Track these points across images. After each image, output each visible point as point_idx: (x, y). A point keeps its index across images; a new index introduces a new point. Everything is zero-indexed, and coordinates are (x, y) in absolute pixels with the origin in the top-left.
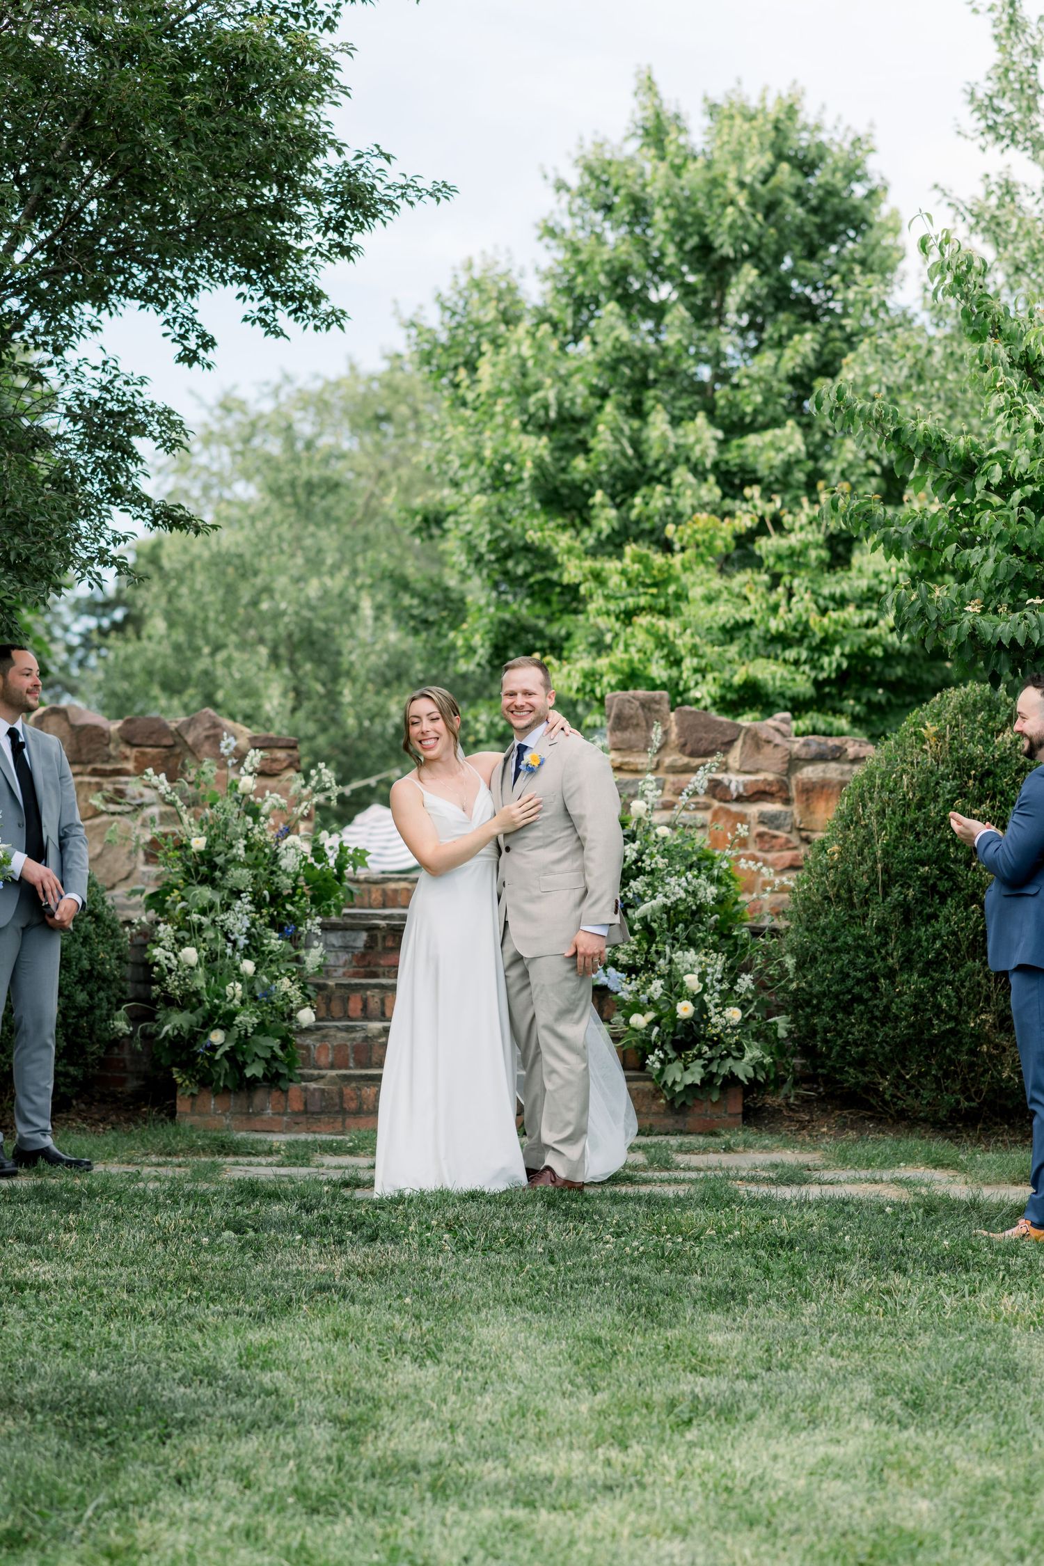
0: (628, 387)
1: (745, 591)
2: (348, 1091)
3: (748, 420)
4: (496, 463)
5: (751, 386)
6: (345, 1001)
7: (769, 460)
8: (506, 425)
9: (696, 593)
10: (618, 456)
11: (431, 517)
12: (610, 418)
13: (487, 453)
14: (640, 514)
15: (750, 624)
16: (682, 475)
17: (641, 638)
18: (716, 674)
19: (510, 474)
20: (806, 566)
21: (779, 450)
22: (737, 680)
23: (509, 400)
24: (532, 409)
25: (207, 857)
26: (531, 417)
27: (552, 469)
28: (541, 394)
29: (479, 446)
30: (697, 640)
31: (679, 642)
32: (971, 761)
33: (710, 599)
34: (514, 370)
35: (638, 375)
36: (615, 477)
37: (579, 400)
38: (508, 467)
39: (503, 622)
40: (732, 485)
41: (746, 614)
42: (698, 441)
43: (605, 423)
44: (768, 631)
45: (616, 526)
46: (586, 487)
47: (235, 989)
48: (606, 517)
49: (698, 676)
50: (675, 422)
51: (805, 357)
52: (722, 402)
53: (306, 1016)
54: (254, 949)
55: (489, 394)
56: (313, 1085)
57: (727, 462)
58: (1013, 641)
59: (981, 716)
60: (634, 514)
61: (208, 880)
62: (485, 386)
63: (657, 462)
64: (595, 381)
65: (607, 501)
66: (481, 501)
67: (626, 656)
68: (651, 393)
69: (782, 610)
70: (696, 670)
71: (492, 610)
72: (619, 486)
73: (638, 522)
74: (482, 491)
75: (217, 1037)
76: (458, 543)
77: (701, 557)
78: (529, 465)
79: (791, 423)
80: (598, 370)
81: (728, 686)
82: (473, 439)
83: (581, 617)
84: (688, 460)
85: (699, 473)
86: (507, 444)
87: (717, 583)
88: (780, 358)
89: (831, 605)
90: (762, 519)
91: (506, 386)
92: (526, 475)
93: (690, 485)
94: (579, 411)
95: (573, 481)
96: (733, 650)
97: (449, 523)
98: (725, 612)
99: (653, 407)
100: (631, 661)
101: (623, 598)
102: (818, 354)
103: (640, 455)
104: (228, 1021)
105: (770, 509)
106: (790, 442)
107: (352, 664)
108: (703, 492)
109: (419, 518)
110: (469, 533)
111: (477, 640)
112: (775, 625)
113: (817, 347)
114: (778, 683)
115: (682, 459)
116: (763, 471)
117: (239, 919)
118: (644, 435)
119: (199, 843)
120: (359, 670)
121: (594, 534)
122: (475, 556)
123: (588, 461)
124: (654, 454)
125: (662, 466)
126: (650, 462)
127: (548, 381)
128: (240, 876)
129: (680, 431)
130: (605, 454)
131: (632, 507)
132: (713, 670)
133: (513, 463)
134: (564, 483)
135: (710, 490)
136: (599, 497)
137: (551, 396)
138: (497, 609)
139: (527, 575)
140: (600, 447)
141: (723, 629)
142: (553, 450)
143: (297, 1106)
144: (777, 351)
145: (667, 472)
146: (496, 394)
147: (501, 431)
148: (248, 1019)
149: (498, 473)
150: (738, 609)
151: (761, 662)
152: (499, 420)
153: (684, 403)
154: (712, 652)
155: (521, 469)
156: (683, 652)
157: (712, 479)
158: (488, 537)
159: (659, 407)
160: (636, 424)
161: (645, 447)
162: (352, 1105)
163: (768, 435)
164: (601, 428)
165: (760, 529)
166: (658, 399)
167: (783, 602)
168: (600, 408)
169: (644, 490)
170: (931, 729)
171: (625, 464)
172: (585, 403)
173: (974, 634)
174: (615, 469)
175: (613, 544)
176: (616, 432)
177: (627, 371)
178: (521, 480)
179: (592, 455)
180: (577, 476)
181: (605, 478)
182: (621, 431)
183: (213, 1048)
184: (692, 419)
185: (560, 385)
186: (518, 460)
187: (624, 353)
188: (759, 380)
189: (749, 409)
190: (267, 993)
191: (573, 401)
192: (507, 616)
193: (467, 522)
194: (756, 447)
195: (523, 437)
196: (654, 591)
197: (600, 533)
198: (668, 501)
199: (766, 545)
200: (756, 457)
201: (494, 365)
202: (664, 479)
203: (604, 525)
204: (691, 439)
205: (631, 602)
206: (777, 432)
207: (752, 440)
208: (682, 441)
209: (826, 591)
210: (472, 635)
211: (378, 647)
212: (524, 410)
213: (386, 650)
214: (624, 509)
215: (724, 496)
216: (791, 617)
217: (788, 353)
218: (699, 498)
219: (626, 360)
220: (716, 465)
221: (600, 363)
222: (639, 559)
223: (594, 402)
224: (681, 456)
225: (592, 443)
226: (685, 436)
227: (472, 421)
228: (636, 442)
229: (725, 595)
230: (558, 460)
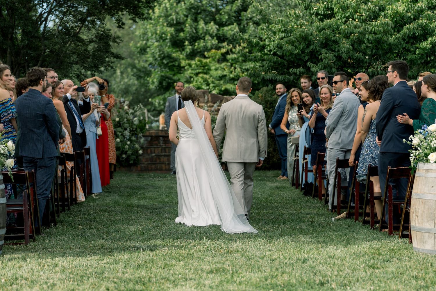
0: (193, 14)
1: (225, 67)
2: (149, 166)
3: (224, 23)
4: (161, 35)
5: (224, 14)
6: (147, 150)
7: (230, 33)
8: (163, 25)
9: (213, 68)
10: (192, 33)
11: (142, 49)
12: (189, 23)
13: (158, 32)
14: (197, 47)
15: (226, 76)
16: (208, 37)
17: (200, 80)
18: (218, 88)
19: (164, 37)
20: (239, 62)
21: (232, 31)
22: (223, 89)
23: (163, 18)
24: (169, 21)
25: (119, 122)
26: (169, 22)
27: (175, 36)
28: (172, 17)
29: (156, 30)
30: (213, 80)
31: (209, 80)
32: (268, 101)
33: (216, 69)
34: (165, 11)
35: (196, 11)
36: (191, 38)
37: (181, 18)
38: (163, 35)
39: (162, 76)
40: (221, 40)
41: (225, 73)
42: (212, 28)
43: (188, 24)
44: (230, 77)
45: (191, 51)
46: (183, 40)
47: (127, 147)
48: (188, 48)
49: (214, 88)
50: (206, 23)
51: (238, 6)
52: (217, 18)
53: (141, 152)
54: (130, 140)
55: (158, 17)
56: (142, 165)
57: (219, 34)
58: (269, 79)
59: (270, 92)
60: (196, 47)
61: (120, 126)
62: (157, 14)
63: (201, 34)
64: (185, 13)
65: (189, 44)
66: (156, 44)
67: (196, 84)
68: (200, 16)
69: (233, 73)
70: (213, 87)
71: (159, 73)
72: (192, 40)
73: (197, 49)
74: (157, 41)
75: (124, 156)
76: (150, 55)
77: (214, 60)
78: (169, 35)
79: (235, 24)
80: (186, 10)
81: (220, 90)
82: (154, 28)
83: (182, 75)
84: (209, 34)
85: (212, 37)
86: (163, 29)
87: (218, 66)
88: (232, 6)
89: (245, 71)
90: (228, 50)
91: (163, 15)
92: (168, 37)
93: (210, 40)
94: (182, 21)
95: (180, 39)
96: (222, 82)
97: (148, 50)
98: (220, 73)
99: (200, 20)
100: (198, 85)
101: (196, 70)
102: (242, 6)
103: (197, 32)
104: (126, 153)
105: (230, 48)
106: (235, 29)
107: (114, 89)
108: (213, 41)
109: (139, 49)
110: (153, 52)
111: (155, 80)
112: (232, 76)
113: (241, 4)
114: (233, 89)
115: (208, 33)
116: (228, 36)
117: (127, 133)
118: (198, 27)
119: (117, 119)
120: (116, 90)
121: (186, 53)
122: (155, 58)
123: (184, 34)
124: (201, 32)
125: (203, 35)
126: (199, 34)
127: (173, 14)
128: (126, 125)
129: (207, 26)
130: (188, 32)
131: (195, 46)
132: (217, 87)
133: (165, 34)
134: (178, 40)
135: (215, 41)
136: (187, 43)
137: (174, 17)
138: (161, 72)
139: (168, 63)
140: (187, 30)
141: (219, 77)
142: (175, 31)
143: (139, 169)
144: (232, 5)
145: (204, 37)
146: (159, 17)
147: (161, 26)
148: (129, 152)
149: (161, 37)
150: (223, 72)
151: (228, 84)
152: (161, 23)
153: (208, 19)
154: (217, 82)
155: (167, 36)
156: (210, 82)
157: (215, 38)
158: (158, 53)
159: (202, 20)
160: (196, 24)
161: (198, 30)
162: (150, 169)
163: (230, 27)
164: (187, 25)
165: (227, 53)
166: (201, 18)
167: (234, 70)
168: (187, 20)
169: (198, 41)
170: (260, 95)
171: (193, 34)
172: (183, 19)
173: (263, 78)
174: (191, 36)
175: (191, 56)
176: (191, 26)
177: (193, 11)
178: (167, 39)
179: (185, 32)
180: (181, 38)
181: (188, 38)
182: (192, 26)
183: (123, 158)
184: (210, 23)
185: (176, 14)
186: (166, 34)
187: (192, 6)
188: (227, 12)
189: (224, 20)
190: (133, 147)
191: (180, 18)
192: (163, 74)
193: (153, 49)
194: (227, 30)
195: (167, 28)
196: (202, 68)
197: (187, 52)
198: (204, 44)
199: (229, 57)
200: (227, 33)
201: (159, 9)
202: (203, 38)
203: (188, 50)
204: (210, 28)
205: (197, 71)
206: (232, 26)
207: (226, 28)
208: (208, 29)
209: (244, 68)
210: (154, 79)
211: (122, 83)
212: (167, 21)
213: (124, 84)
214: (193, 46)
215: (219, 43)
216: (235, 74)
217: (234, 5)
218: (212, 43)
219: (193, 8)
220: (216, 35)
221: (186, 9)
222: (199, 61)
223: (185, 18)
224: (207, 33)
225: (185, 29)
226: (208, 27)
227: (154, 23)
228: (196, 29)
229: (220, 68)
230: (176, 33)
